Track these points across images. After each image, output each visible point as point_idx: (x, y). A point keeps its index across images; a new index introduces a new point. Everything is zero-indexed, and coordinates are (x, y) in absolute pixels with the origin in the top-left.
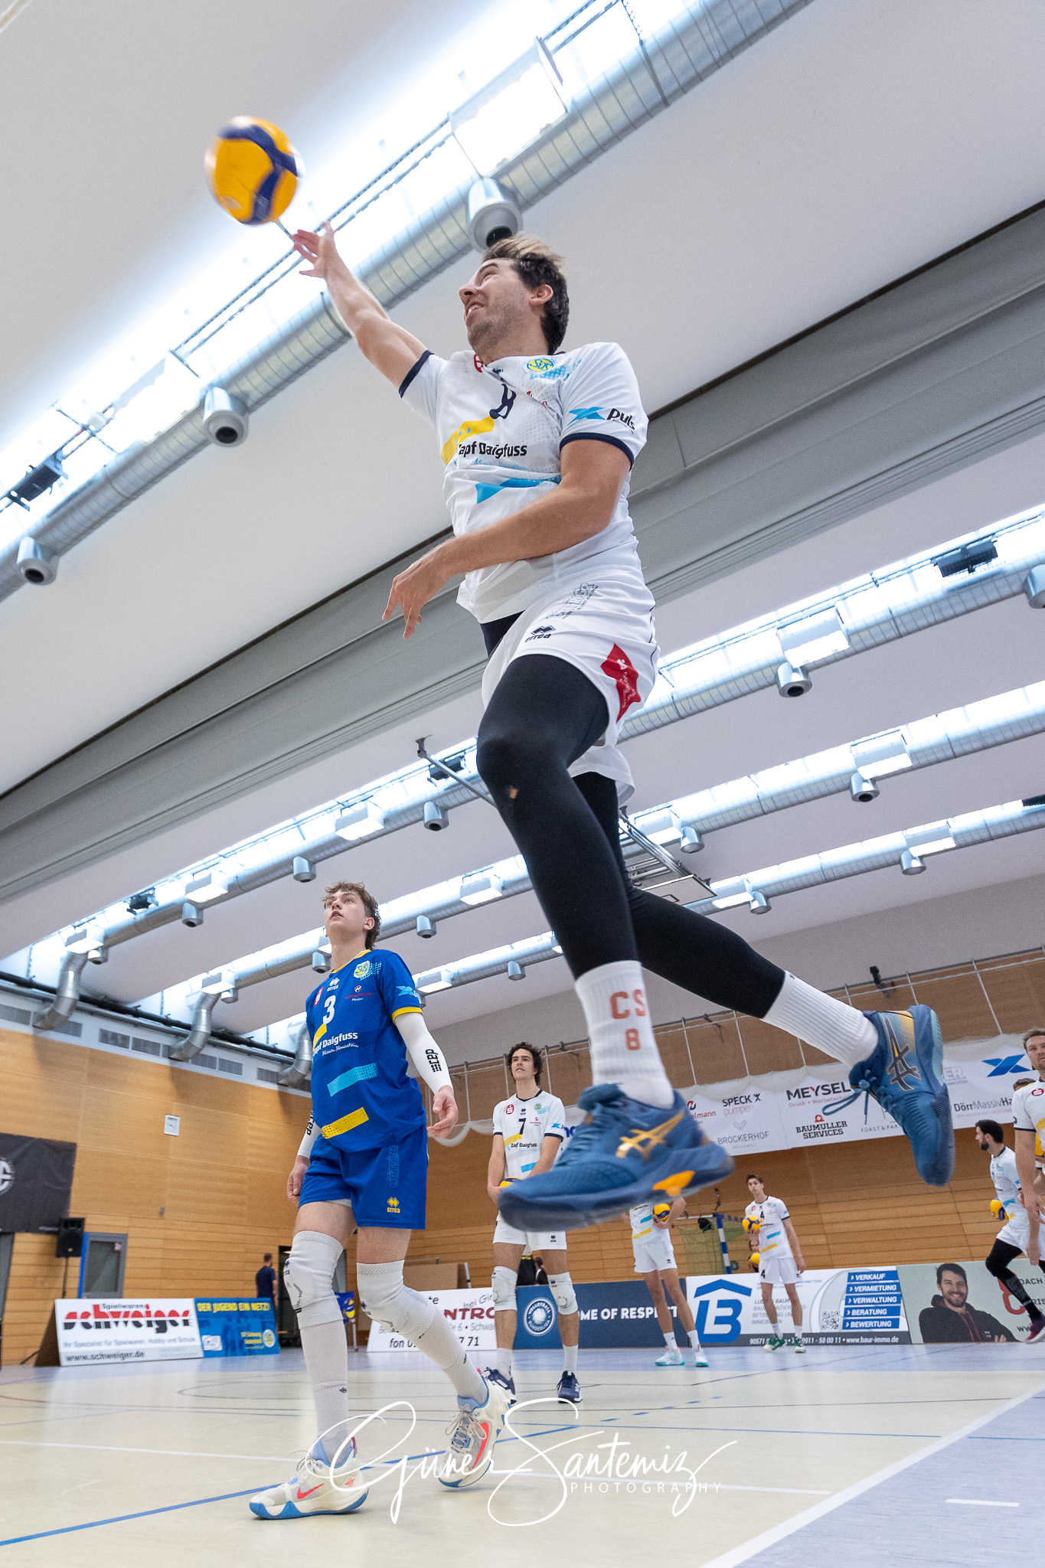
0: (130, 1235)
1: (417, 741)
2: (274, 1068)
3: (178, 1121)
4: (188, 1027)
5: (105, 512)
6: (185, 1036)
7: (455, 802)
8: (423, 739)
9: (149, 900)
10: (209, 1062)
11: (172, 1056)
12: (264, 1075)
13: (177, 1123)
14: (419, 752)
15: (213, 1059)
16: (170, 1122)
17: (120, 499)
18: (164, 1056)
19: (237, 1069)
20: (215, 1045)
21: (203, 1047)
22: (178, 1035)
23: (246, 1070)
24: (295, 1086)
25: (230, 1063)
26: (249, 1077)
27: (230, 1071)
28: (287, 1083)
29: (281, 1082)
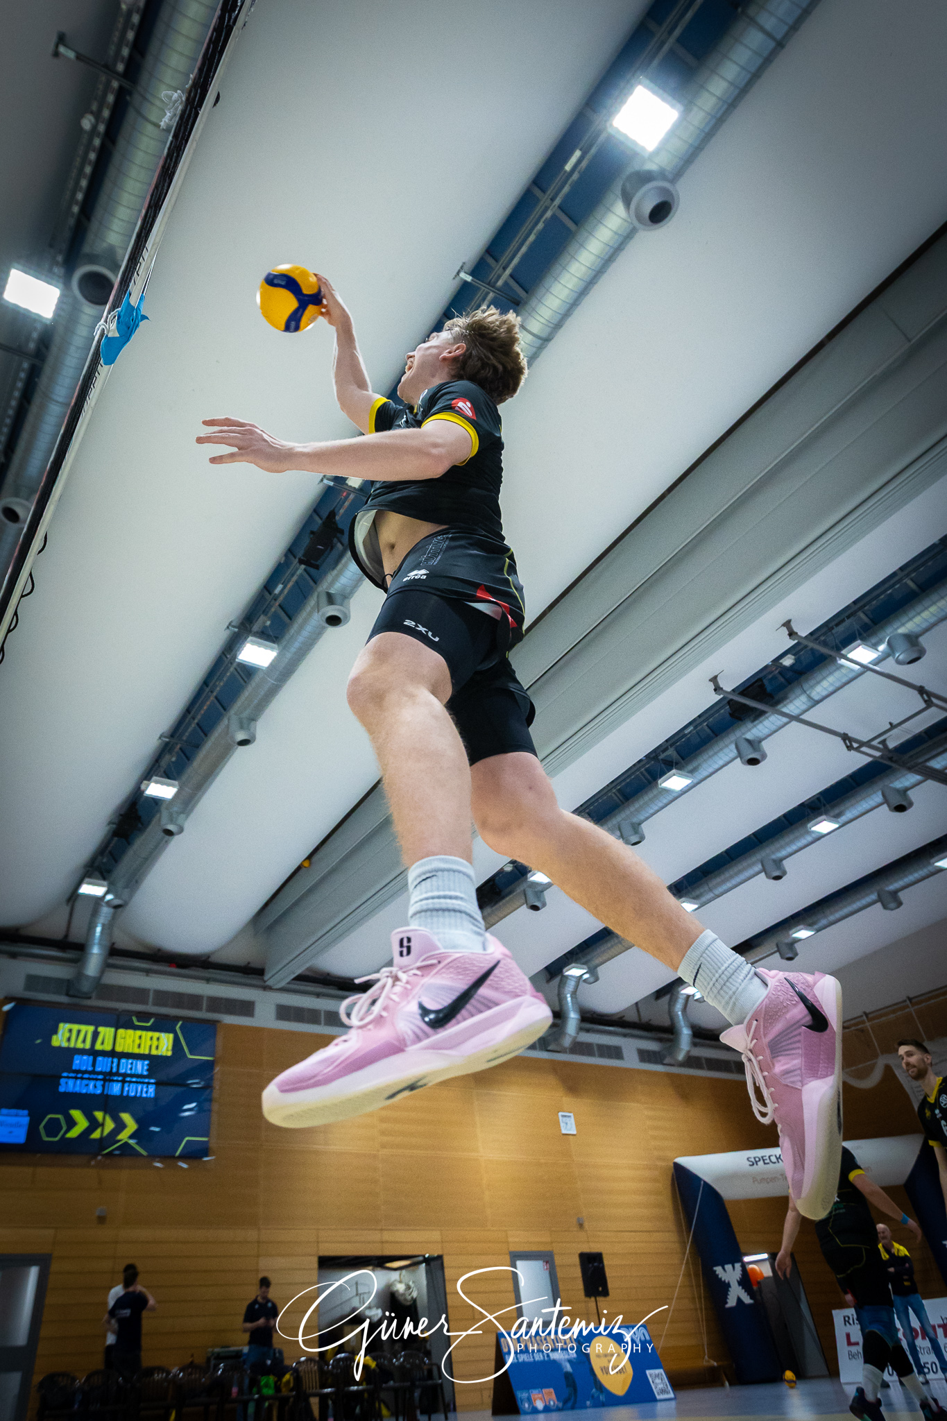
0: (555, 1251)
1: (710, 680)
2: (652, 1046)
3: (573, 1117)
7: (766, 731)
8: (716, 677)
10: (587, 1049)
11: (549, 1048)
12: (645, 1056)
13: (572, 1121)
14: (715, 690)
15: (589, 1046)
16: (564, 1119)
19: (616, 1053)
20: (588, 1031)
21: (578, 1034)
23: (625, 1053)
24: (682, 1065)
25: (609, 1047)
26: (631, 1060)
27: (610, 1057)
28: (672, 1061)
29: (666, 1061)
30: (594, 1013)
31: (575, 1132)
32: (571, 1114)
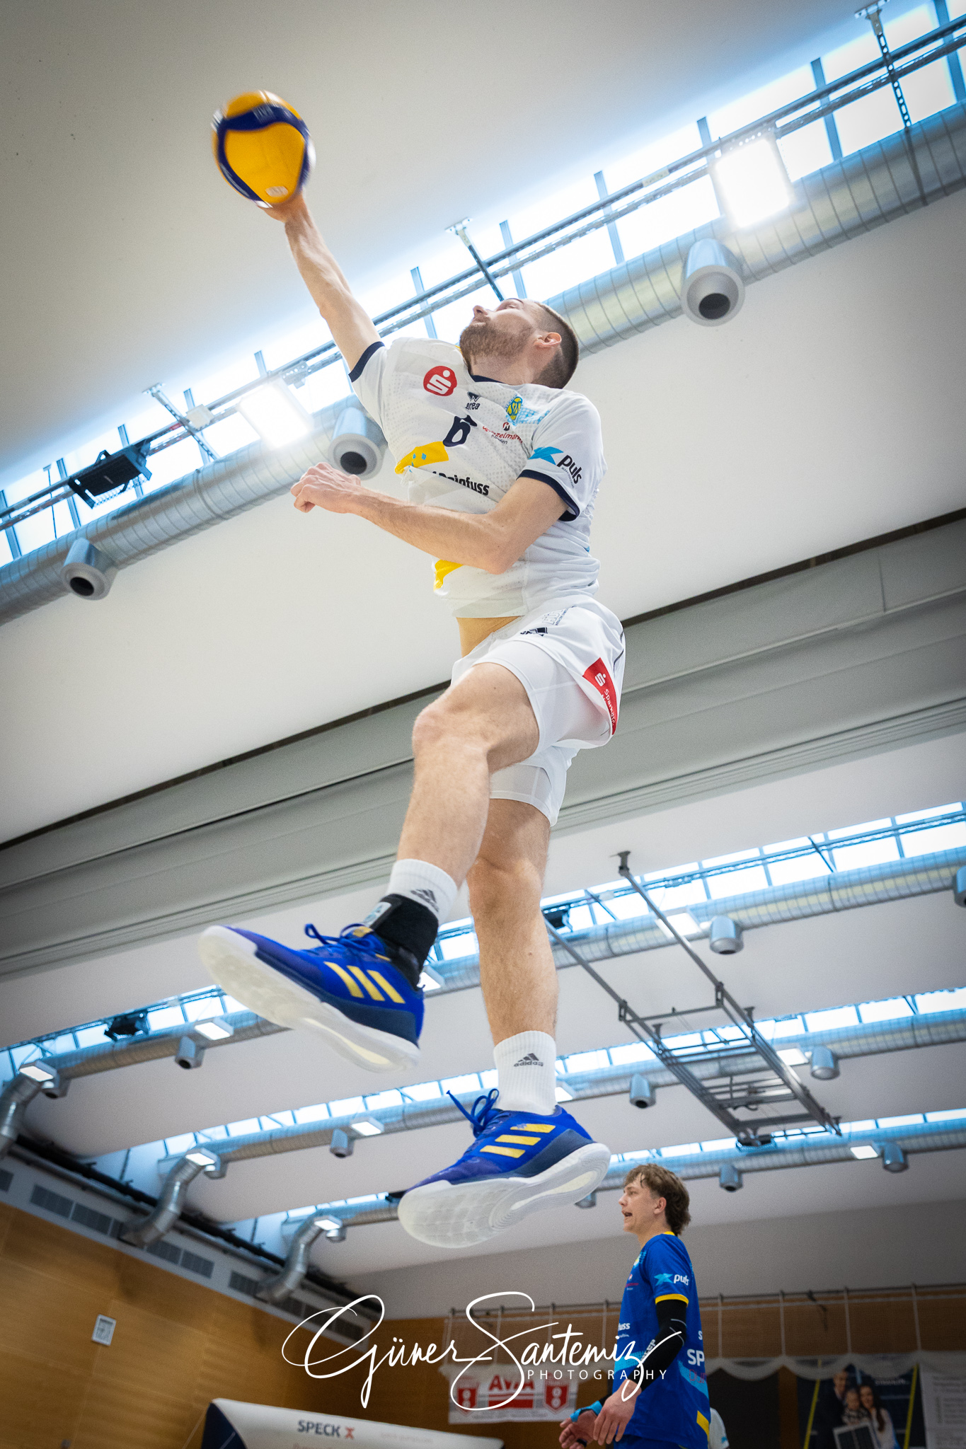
2: (252, 1273)
3: (116, 1325)
4: (152, 1202)
5: (188, 527)
6: (145, 1213)
9: (138, 1025)
10: (170, 1253)
11: (124, 1238)
12: (238, 1282)
13: (112, 1330)
15: (176, 1250)
16: (102, 1324)
17: (208, 515)
18: (112, 1235)
19: (205, 1268)
20: (182, 1232)
21: (168, 1232)
22: (135, 1210)
23: (216, 1271)
24: (277, 1304)
25: (199, 1259)
26: (219, 1282)
27: (196, 1270)
28: (267, 1298)
29: (259, 1295)
30: (201, 1214)
31: (107, 1342)
32: (114, 1322)
